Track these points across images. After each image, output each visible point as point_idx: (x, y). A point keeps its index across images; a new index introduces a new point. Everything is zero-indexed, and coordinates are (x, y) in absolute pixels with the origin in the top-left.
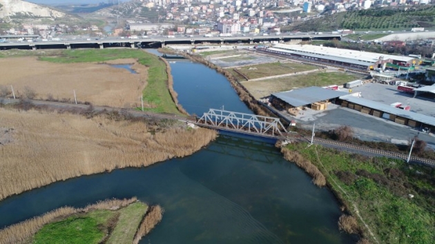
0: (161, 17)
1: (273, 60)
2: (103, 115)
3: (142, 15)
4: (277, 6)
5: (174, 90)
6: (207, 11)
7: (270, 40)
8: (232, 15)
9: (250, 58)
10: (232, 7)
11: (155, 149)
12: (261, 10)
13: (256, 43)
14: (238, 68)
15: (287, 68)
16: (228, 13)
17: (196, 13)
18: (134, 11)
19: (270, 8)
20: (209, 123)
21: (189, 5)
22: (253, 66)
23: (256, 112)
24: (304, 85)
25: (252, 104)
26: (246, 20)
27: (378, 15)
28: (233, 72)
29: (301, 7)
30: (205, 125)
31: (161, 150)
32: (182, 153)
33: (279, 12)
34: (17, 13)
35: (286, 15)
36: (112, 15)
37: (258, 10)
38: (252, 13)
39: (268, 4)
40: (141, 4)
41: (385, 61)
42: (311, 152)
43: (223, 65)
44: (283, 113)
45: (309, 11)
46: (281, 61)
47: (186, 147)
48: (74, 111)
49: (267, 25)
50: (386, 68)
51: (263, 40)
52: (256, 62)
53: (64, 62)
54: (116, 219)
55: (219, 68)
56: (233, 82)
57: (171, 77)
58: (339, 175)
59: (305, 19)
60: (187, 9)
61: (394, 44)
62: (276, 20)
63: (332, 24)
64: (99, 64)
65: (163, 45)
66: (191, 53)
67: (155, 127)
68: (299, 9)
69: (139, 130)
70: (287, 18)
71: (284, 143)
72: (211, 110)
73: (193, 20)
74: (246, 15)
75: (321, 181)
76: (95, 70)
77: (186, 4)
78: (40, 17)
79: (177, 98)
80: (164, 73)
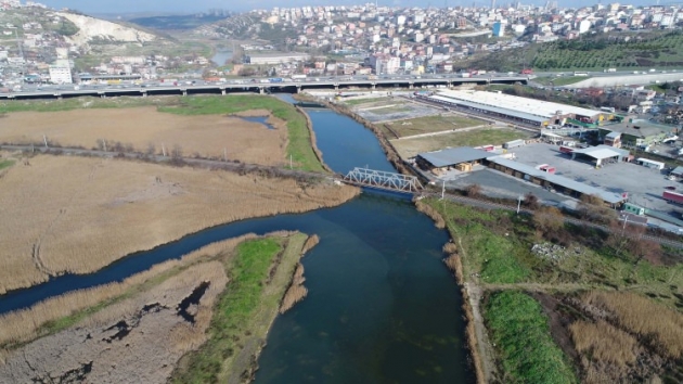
0: (289, 41)
1: (435, 112)
2: (256, 173)
3: (261, 35)
4: (456, 26)
5: (319, 148)
6: (355, 33)
7: (435, 84)
8: (392, 39)
9: (407, 109)
10: (392, 25)
11: (307, 201)
12: (433, 33)
13: (417, 88)
14: (390, 122)
15: (447, 123)
16: (386, 36)
17: (340, 35)
18: (250, 29)
19: (445, 29)
20: (354, 180)
21: (330, 22)
22: (407, 121)
23: (400, 171)
24: (459, 144)
25: (398, 164)
26: (410, 49)
27: (584, 49)
28: (382, 128)
29: (491, 29)
30: (350, 182)
31: (313, 201)
32: (331, 204)
33: (458, 35)
34: (94, 38)
35: (468, 40)
36: (217, 35)
37: (428, 32)
38: (419, 37)
39: (443, 24)
40: (260, 18)
41: (565, 116)
42: (441, 205)
43: (372, 119)
44: (426, 174)
45: (501, 33)
46: (444, 114)
47: (334, 200)
48: (226, 168)
49: (438, 58)
50: (566, 125)
51: (426, 84)
52: (412, 115)
53: (188, 114)
54: (287, 241)
55: (368, 123)
56: (382, 140)
57: (313, 133)
58: (457, 221)
59: (493, 47)
60: (327, 29)
61: (589, 93)
62: (451, 50)
63: (521, 61)
64: (228, 116)
65: (299, 90)
66: (335, 102)
67: (305, 184)
68: (487, 31)
69: (291, 185)
70: (469, 44)
71: (419, 198)
72: (356, 169)
73: (336, 48)
74: (411, 39)
75: (440, 225)
76: (228, 125)
77: (325, 20)
78: (124, 42)
79: (323, 157)
80: (305, 129)
